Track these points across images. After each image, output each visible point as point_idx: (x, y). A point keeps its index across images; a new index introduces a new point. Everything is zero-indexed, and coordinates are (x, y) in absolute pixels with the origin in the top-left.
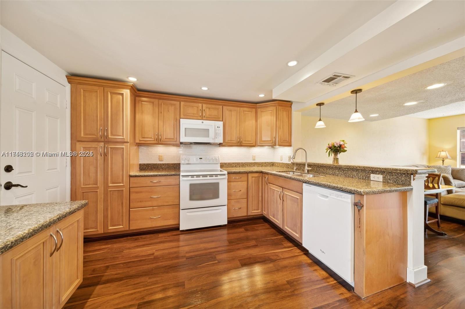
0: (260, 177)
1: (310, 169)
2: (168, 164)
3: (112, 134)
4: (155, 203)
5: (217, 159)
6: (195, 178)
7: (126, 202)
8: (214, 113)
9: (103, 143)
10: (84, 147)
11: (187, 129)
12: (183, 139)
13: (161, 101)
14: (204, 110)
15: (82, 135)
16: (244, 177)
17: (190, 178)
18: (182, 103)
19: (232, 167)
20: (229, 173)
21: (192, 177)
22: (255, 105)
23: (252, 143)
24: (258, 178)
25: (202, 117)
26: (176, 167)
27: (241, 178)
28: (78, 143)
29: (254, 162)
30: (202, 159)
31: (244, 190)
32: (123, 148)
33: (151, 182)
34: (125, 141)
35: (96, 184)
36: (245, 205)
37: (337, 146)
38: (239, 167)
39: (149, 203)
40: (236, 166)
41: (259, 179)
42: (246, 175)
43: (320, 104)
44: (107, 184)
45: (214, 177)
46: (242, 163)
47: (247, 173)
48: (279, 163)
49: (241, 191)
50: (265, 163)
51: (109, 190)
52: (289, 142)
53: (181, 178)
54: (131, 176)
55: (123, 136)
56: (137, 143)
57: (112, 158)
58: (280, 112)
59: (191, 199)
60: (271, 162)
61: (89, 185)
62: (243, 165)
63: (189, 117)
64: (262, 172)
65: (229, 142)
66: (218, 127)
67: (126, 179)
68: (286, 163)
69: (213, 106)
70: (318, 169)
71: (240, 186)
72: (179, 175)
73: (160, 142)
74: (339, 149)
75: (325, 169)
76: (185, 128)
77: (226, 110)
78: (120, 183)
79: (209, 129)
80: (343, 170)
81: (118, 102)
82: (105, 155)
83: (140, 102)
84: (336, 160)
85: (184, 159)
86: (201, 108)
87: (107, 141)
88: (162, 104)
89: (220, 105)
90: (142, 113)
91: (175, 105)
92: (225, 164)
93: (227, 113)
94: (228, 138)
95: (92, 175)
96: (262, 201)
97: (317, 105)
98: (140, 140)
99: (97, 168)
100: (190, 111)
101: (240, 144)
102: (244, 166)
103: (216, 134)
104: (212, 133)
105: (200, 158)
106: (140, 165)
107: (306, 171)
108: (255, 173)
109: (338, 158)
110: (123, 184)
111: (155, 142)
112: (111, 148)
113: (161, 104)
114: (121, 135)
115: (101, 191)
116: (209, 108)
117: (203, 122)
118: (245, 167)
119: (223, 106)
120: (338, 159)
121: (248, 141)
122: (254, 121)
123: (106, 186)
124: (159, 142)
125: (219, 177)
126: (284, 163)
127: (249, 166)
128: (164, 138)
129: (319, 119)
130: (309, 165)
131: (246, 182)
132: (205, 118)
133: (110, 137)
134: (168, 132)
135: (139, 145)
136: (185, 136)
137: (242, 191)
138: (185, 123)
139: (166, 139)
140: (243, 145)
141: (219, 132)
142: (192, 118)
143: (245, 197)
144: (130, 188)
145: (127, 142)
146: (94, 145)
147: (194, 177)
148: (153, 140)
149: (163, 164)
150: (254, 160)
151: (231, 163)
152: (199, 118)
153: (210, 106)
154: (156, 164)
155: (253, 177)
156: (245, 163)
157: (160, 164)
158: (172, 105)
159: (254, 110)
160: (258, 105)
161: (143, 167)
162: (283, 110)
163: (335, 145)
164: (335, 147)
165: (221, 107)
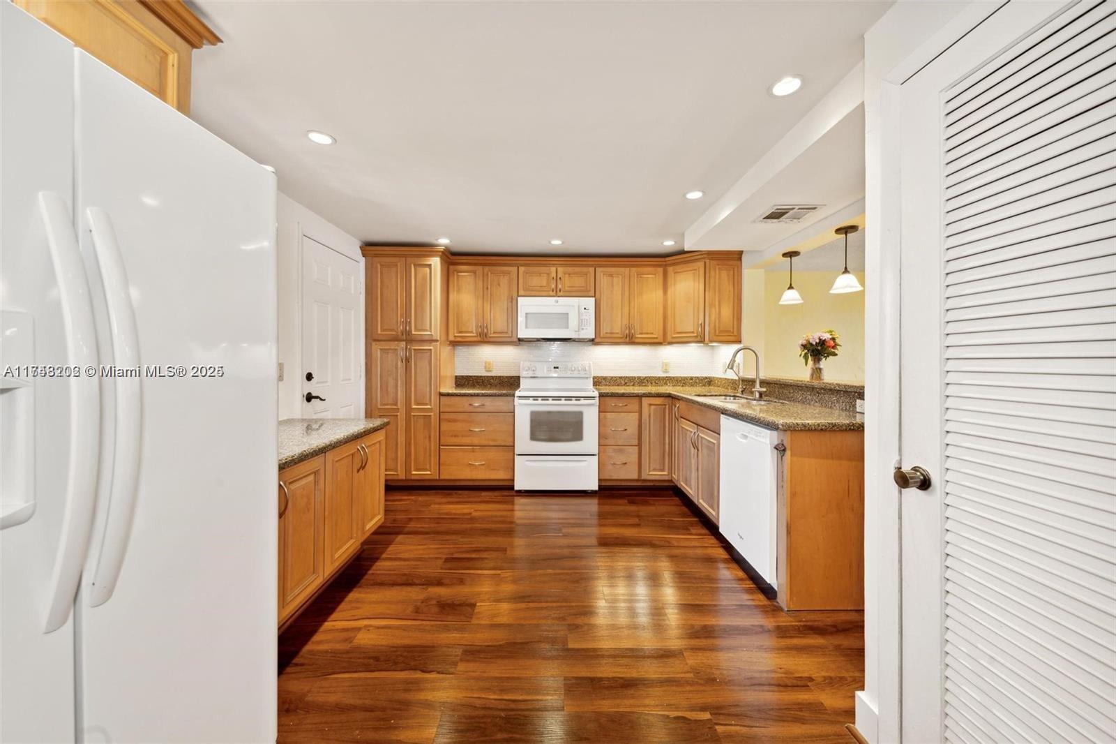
0: (667, 406)
2: (500, 377)
3: (416, 329)
4: (476, 441)
5: (587, 368)
6: (540, 402)
7: (434, 434)
8: (578, 282)
9: (405, 343)
10: (381, 349)
11: (529, 315)
12: (523, 333)
13: (487, 268)
14: (560, 278)
15: (379, 331)
16: (633, 405)
17: (531, 401)
18: (522, 269)
20: (603, 396)
21: (534, 400)
22: (663, 259)
23: (657, 338)
24: (664, 406)
25: (556, 292)
26: (513, 382)
27: (626, 405)
28: (374, 344)
29: (665, 375)
30: (558, 368)
31: (633, 429)
32: (431, 350)
33: (470, 404)
34: (434, 338)
35: (396, 405)
36: (634, 458)
39: (467, 440)
41: (665, 409)
42: (636, 401)
43: (790, 254)
44: (410, 404)
45: (574, 402)
46: (639, 377)
47: (639, 397)
48: (720, 379)
49: (626, 430)
50: (691, 379)
51: (413, 414)
52: (735, 333)
53: (517, 401)
54: (441, 395)
55: (431, 332)
56: (451, 342)
57: (415, 364)
58: (713, 273)
59: (534, 437)
60: (705, 376)
61: (387, 405)
63: (533, 293)
64: (669, 396)
65: (608, 335)
66: (585, 309)
67: (434, 398)
68: (732, 380)
69: (577, 269)
71: (627, 421)
72: (514, 395)
73: (485, 339)
74: (819, 348)
75: (792, 391)
76: (526, 314)
77: (602, 274)
78: (426, 404)
79: (568, 314)
81: (424, 279)
82: (408, 360)
83: (455, 273)
84: (816, 371)
85: (527, 368)
86: (554, 275)
87: (410, 339)
88: (489, 273)
89: (590, 266)
90: (459, 291)
91: (509, 273)
93: (603, 281)
94: (605, 329)
95: (391, 389)
96: (669, 455)
97: (785, 255)
98: (455, 336)
99: (397, 380)
100: (537, 281)
101: (629, 339)
103: (581, 321)
104: (573, 321)
105: (555, 368)
107: (757, 395)
108: (655, 397)
109: (820, 367)
110: (431, 405)
111: (479, 339)
112: (415, 349)
114: (428, 329)
115: (402, 415)
116: (569, 274)
117: (556, 301)
119: (597, 269)
120: (820, 369)
121: (647, 333)
122: (660, 293)
123: (409, 409)
124: (484, 338)
125: (583, 402)
126: (728, 380)
128: (492, 332)
129: (789, 286)
131: (636, 415)
132: (561, 294)
133: (413, 333)
134: (498, 322)
135: (455, 344)
136: (526, 327)
137: (629, 431)
138: (526, 305)
139: (494, 333)
140: (637, 341)
141: (587, 318)
142: (537, 293)
143: (636, 442)
144: (440, 412)
145: (437, 341)
146: (393, 345)
147: (537, 400)
148: (475, 335)
149: (493, 377)
150: (666, 371)
151: (614, 377)
152: (551, 293)
153: (570, 269)
154: (481, 376)
155: (650, 405)
156: (645, 377)
157: (487, 377)
158: (504, 273)
159: (660, 270)
160: (667, 259)
161: (461, 382)
162: (719, 268)
165: (591, 270)
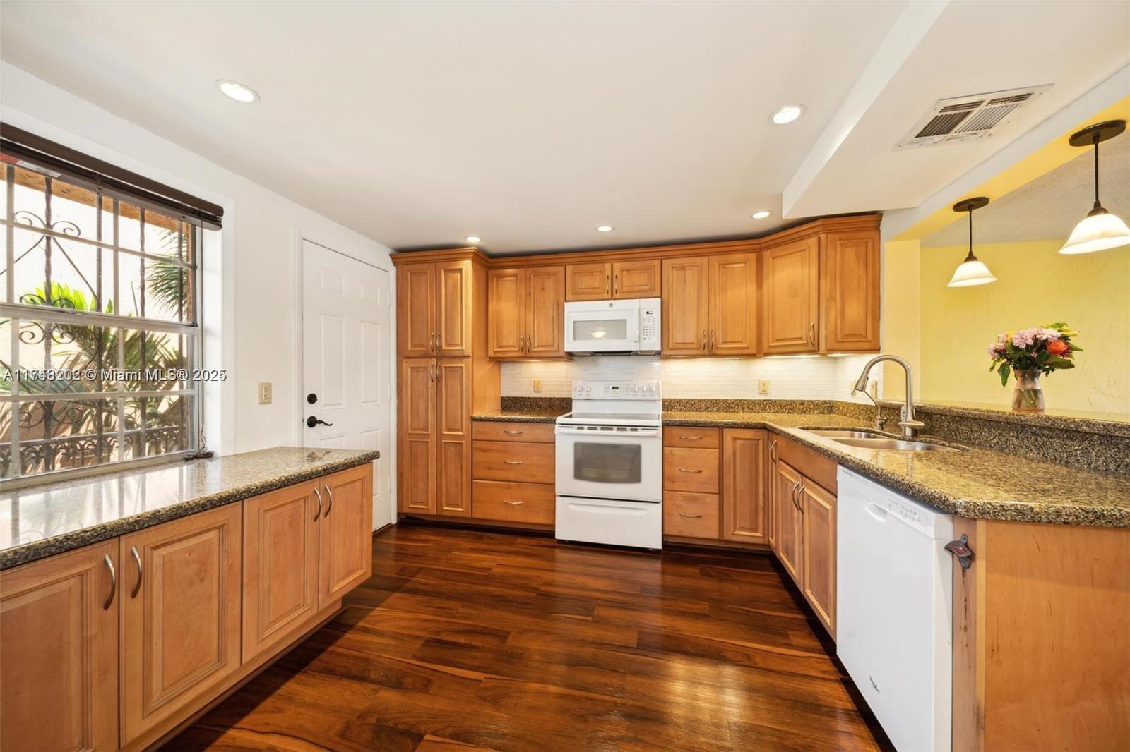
0: (761, 442)
1: (921, 424)
2: (550, 398)
3: (448, 345)
4: (512, 475)
5: (654, 389)
6: (585, 431)
7: (466, 465)
8: (640, 279)
9: (435, 360)
10: (412, 368)
11: (578, 324)
12: (570, 345)
13: (530, 271)
14: (616, 276)
15: (409, 347)
16: (711, 438)
17: (574, 430)
18: (570, 268)
19: (696, 411)
20: (668, 425)
21: (578, 428)
22: (756, 241)
23: (748, 348)
24: (755, 442)
25: (612, 294)
26: (564, 405)
27: (701, 439)
28: (404, 361)
29: (762, 398)
30: (617, 388)
31: (710, 470)
32: (462, 367)
33: (505, 432)
34: (466, 354)
35: (427, 430)
36: (713, 510)
37: (1023, 347)
38: (718, 411)
39: (502, 474)
40: (707, 408)
41: (757, 446)
42: (715, 432)
43: (968, 205)
44: (441, 430)
45: (628, 433)
46: (725, 401)
47: (720, 427)
48: (847, 404)
49: (701, 471)
50: (802, 403)
51: (443, 441)
52: (870, 337)
53: (558, 429)
54: (473, 419)
55: (462, 346)
56: (492, 359)
57: (446, 385)
58: (831, 251)
59: (579, 474)
60: (822, 399)
61: (418, 429)
62: (730, 406)
63: (583, 297)
64: (764, 427)
65: (680, 346)
66: (648, 313)
67: (466, 423)
68: (865, 406)
69: (638, 264)
70: (954, 427)
71: (702, 460)
72: (554, 422)
73: (528, 355)
74: (1034, 355)
75: (976, 428)
76: (575, 322)
77: (670, 268)
78: (458, 430)
79: (625, 320)
80: (1034, 434)
81: (455, 286)
82: (438, 380)
83: (495, 279)
84: (1030, 397)
85: (579, 388)
86: (608, 273)
87: (440, 356)
88: (532, 276)
89: (654, 258)
90: (499, 298)
91: (554, 274)
92: (679, 402)
93: (672, 275)
94: (677, 337)
95: (422, 412)
96: (763, 510)
97: (958, 207)
98: (495, 352)
99: (427, 402)
100: (586, 282)
101: (709, 350)
102: (730, 408)
103: (643, 330)
104: (632, 329)
105: (613, 388)
106: (502, 398)
107: (909, 432)
108: (742, 428)
109: (1038, 388)
110: (462, 432)
111: (520, 354)
112: (445, 367)
113: (530, 278)
114: (459, 343)
115: (432, 441)
116: (628, 271)
117: (611, 305)
118: (734, 412)
119: (663, 261)
120: (1036, 392)
121: (734, 342)
122: (752, 288)
123: (440, 436)
124: (526, 354)
125: (640, 432)
126: (859, 405)
127: (746, 409)
128: (536, 346)
129: (967, 256)
130: (920, 413)
131: (716, 453)
132: (618, 295)
133: (444, 348)
134: (541, 336)
135: (499, 361)
136: (575, 339)
137: (705, 473)
138: (575, 311)
139: (538, 346)
140: (718, 352)
141: (651, 324)
142: (588, 297)
143: (716, 489)
144: (472, 440)
145: (468, 357)
146: (422, 363)
147: (582, 428)
148: (517, 349)
149: (542, 399)
150: (764, 393)
151: (692, 400)
152: (606, 296)
153: (629, 265)
154: (529, 398)
155: (735, 439)
156: (735, 401)
157: (536, 398)
158: (550, 275)
159: (752, 256)
160: (763, 240)
161: (509, 404)
162: (842, 245)
163: (1016, 343)
164: (1017, 349)
165: (657, 263)
